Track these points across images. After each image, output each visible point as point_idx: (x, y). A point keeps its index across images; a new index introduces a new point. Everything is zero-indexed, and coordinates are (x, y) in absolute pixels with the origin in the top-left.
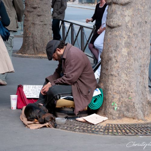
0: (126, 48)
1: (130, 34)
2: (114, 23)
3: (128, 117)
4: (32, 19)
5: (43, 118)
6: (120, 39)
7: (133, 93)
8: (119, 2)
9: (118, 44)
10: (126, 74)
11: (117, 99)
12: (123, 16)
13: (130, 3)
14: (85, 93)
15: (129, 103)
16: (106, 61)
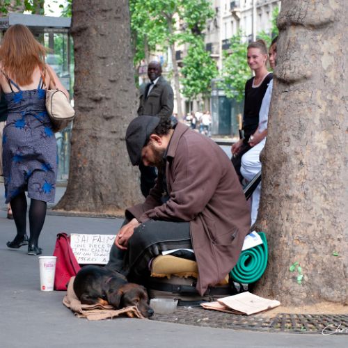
0: (323, 132)
1: (334, 98)
2: (292, 71)
3: (330, 299)
4: (90, 127)
5: (120, 293)
6: (310, 109)
7: (342, 241)
8: (306, 21)
9: (303, 122)
10: (325, 195)
11: (302, 257)
12: (316, 54)
13: (332, 22)
14: (222, 240)
15: (333, 266)
16: (274, 166)
